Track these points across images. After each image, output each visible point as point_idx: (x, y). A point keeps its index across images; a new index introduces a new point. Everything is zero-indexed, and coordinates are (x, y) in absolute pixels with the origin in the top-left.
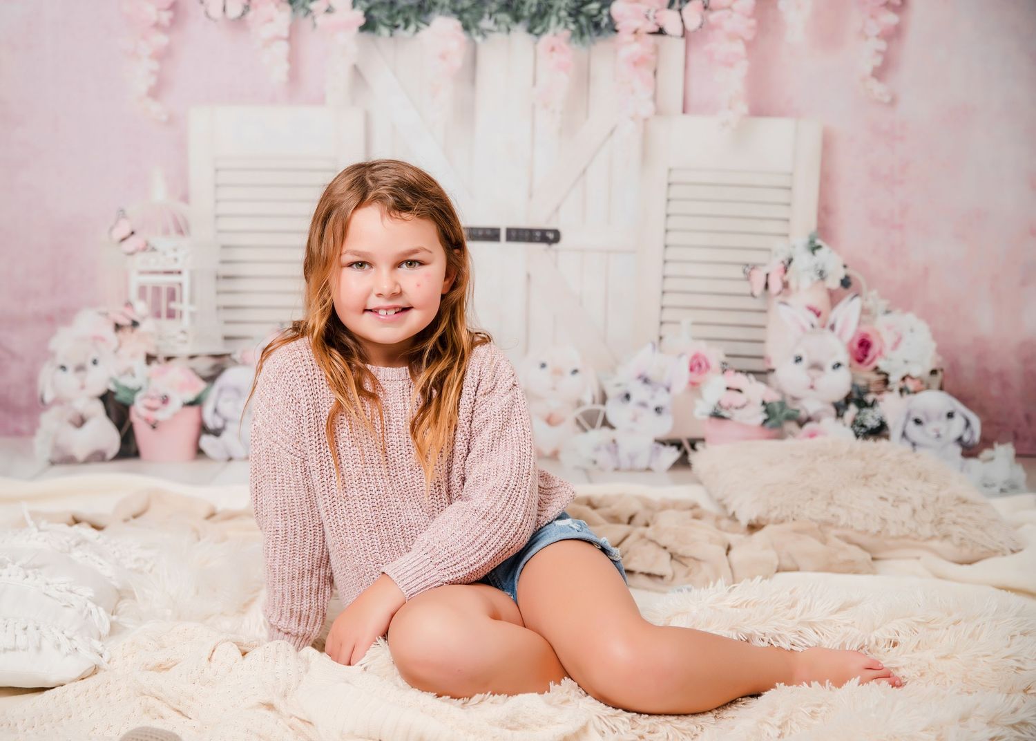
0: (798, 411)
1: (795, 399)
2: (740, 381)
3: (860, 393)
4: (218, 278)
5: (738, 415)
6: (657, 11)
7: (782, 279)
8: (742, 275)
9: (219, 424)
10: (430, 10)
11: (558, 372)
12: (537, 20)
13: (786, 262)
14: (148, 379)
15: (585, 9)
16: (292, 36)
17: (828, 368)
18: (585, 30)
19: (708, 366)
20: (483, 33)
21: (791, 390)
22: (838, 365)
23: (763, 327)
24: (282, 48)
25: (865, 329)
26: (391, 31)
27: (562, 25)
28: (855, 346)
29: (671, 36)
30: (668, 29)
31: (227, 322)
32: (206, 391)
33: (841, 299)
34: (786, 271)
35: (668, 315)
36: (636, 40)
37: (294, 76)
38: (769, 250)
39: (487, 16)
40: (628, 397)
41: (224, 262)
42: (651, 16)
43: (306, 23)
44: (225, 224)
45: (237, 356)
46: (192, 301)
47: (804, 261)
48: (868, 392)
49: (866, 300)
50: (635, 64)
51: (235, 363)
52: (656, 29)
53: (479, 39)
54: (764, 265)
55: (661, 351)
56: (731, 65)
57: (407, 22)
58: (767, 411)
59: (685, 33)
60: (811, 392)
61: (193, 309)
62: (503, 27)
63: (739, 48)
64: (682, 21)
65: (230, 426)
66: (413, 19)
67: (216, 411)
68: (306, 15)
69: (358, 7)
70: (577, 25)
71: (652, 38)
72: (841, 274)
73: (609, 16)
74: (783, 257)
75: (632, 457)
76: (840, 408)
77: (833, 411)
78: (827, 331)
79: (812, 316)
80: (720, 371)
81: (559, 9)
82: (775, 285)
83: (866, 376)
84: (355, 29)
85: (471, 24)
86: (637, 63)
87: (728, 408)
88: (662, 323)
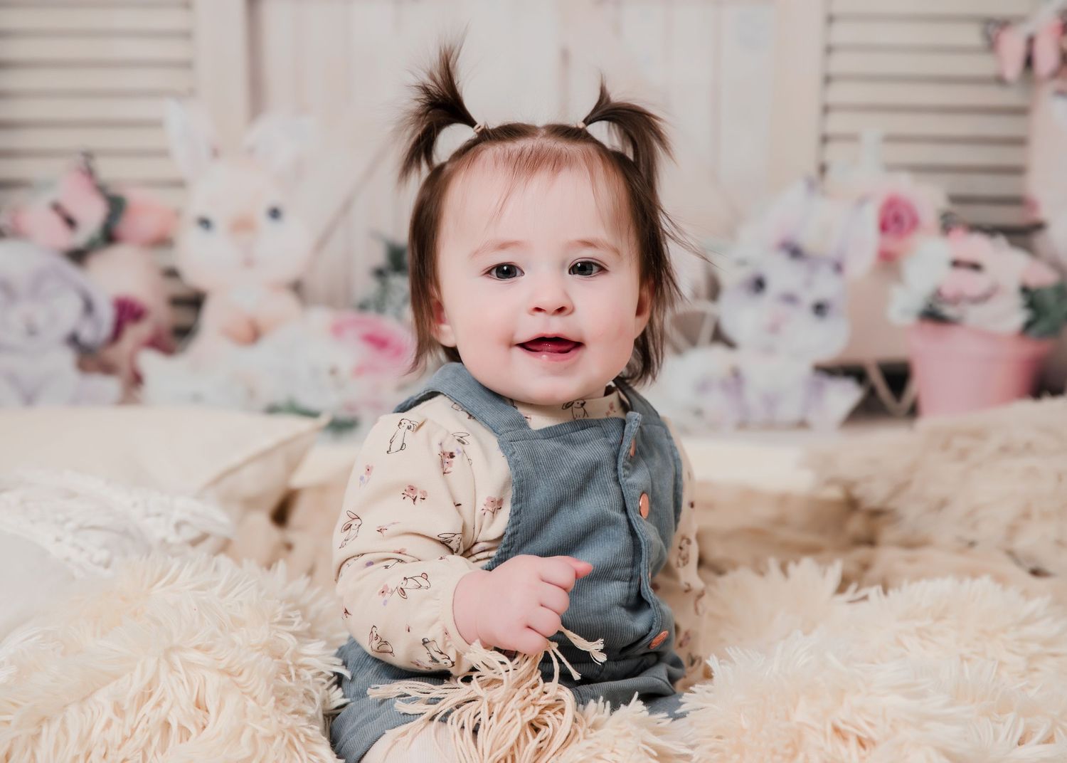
2: (978, 247)
5: (975, 315)
7: (1059, 45)
19: (915, 222)
23: (1021, 142)
34: (1065, 31)
35: (837, 124)
40: (759, 285)
54: (1025, 20)
55: (824, 194)
58: (1030, 305)
74: (1061, 2)
75: (771, 401)
80: (939, 229)
82: (1047, 57)
87: (956, 300)
88: (825, 139)
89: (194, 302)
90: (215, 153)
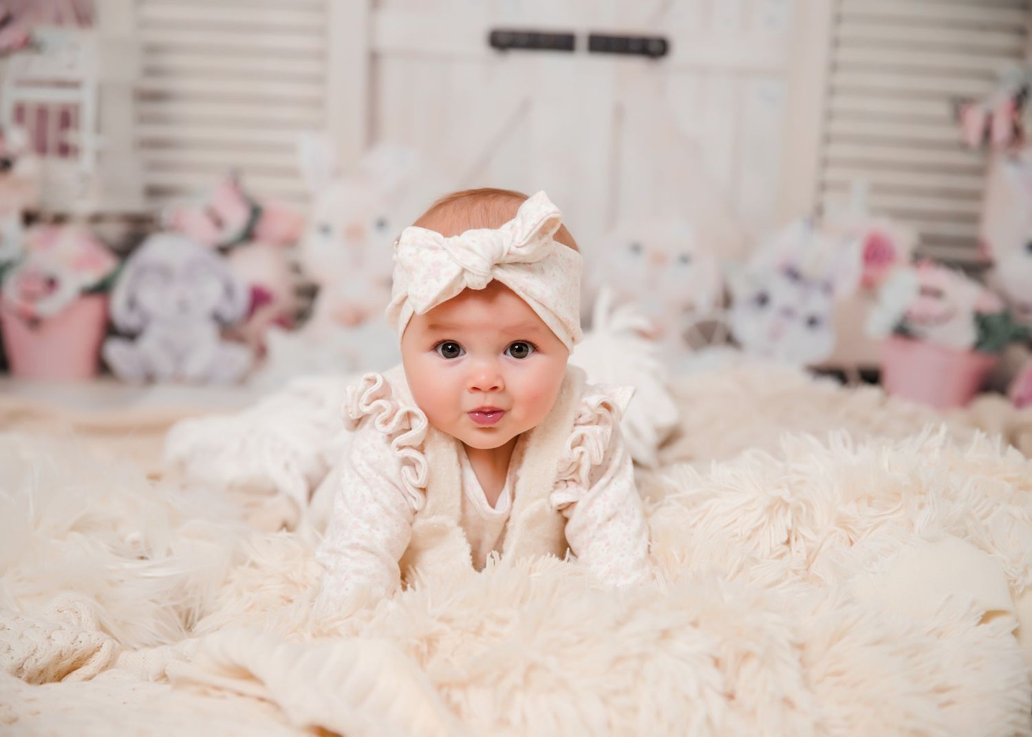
1: (1026, 310)
2: (941, 279)
4: (139, 96)
5: (937, 333)
7: (1011, 121)
8: (948, 115)
9: (134, 323)
11: (659, 259)
13: (1020, 94)
14: (25, 252)
19: (891, 256)
23: (978, 196)
31: (151, 166)
32: (117, 271)
34: (1018, 109)
35: (833, 174)
38: (993, 77)
40: (763, 300)
41: (148, 71)
44: (150, 12)
45: (163, 219)
51: (160, 229)
54: (985, 100)
58: (981, 327)
61: (98, 142)
65: (150, 327)
67: (132, 304)
74: (1014, 86)
80: (910, 262)
82: (1001, 130)
87: (924, 320)
88: (823, 187)
89: (311, 292)
90: (336, 174)
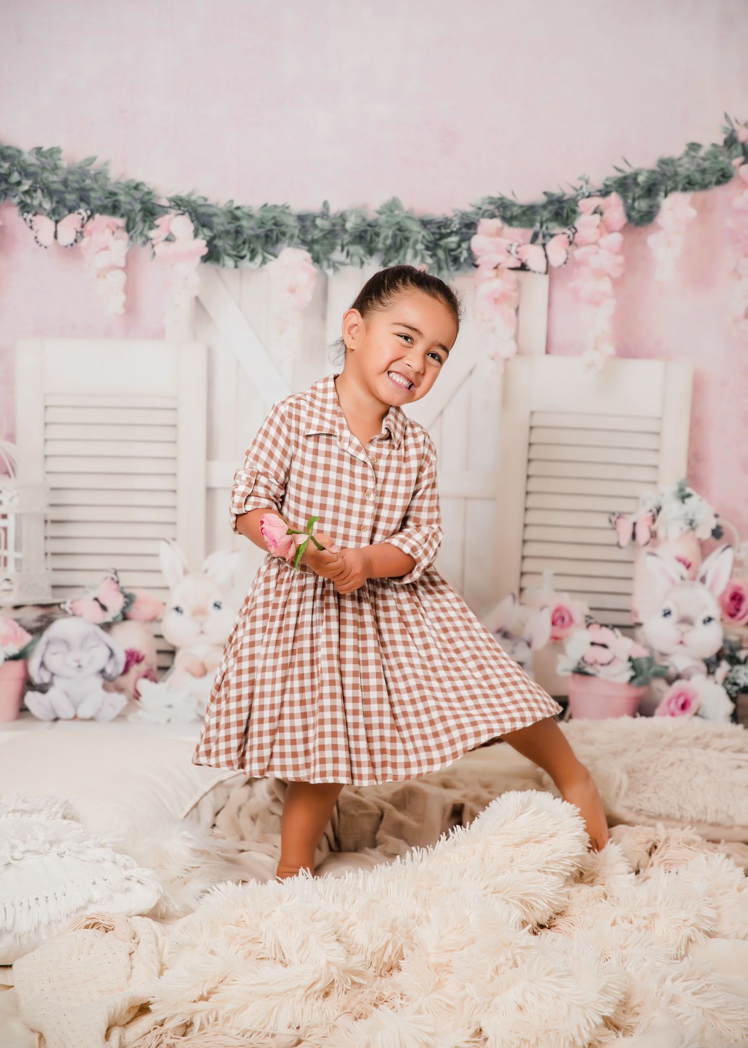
0: (667, 667)
1: (663, 655)
2: (605, 635)
3: (731, 649)
4: (46, 522)
5: (603, 672)
6: (519, 246)
7: (649, 527)
8: (607, 525)
9: (46, 678)
10: (278, 241)
12: (392, 253)
13: (655, 510)
15: (442, 243)
16: (128, 267)
17: (699, 622)
18: (444, 265)
19: (571, 620)
20: (335, 266)
21: (660, 645)
22: (710, 619)
23: (630, 579)
24: (119, 278)
25: (737, 582)
26: (236, 262)
27: (419, 258)
28: (727, 599)
29: (534, 272)
30: (531, 265)
31: (54, 570)
32: (33, 643)
33: (712, 549)
34: (654, 521)
35: (529, 566)
36: (497, 276)
37: (131, 308)
38: (636, 498)
39: (339, 248)
41: (52, 505)
42: (513, 251)
43: (146, 251)
44: (53, 466)
45: (66, 607)
46: (17, 548)
47: (673, 509)
48: (741, 648)
49: (739, 551)
50: (496, 301)
51: (65, 613)
52: (518, 265)
53: (330, 272)
54: (631, 514)
55: (521, 604)
56: (597, 304)
57: (253, 254)
58: (633, 668)
59: (548, 270)
60: (680, 647)
61: (19, 555)
62: (356, 260)
63: (606, 285)
64: (546, 256)
65: (56, 680)
66: (260, 250)
67: (43, 664)
68: (145, 243)
69: (201, 236)
70: (434, 259)
71: (514, 274)
72: (713, 524)
73: (469, 250)
74: (651, 505)
76: (711, 665)
77: (704, 668)
78: (697, 583)
79: (681, 568)
80: (585, 625)
81: (416, 242)
82: (643, 535)
83: (737, 630)
84: (198, 259)
85: (322, 256)
86: (498, 300)
87: (592, 664)
88: (522, 574)
89: (172, 653)
90: (186, 572)
